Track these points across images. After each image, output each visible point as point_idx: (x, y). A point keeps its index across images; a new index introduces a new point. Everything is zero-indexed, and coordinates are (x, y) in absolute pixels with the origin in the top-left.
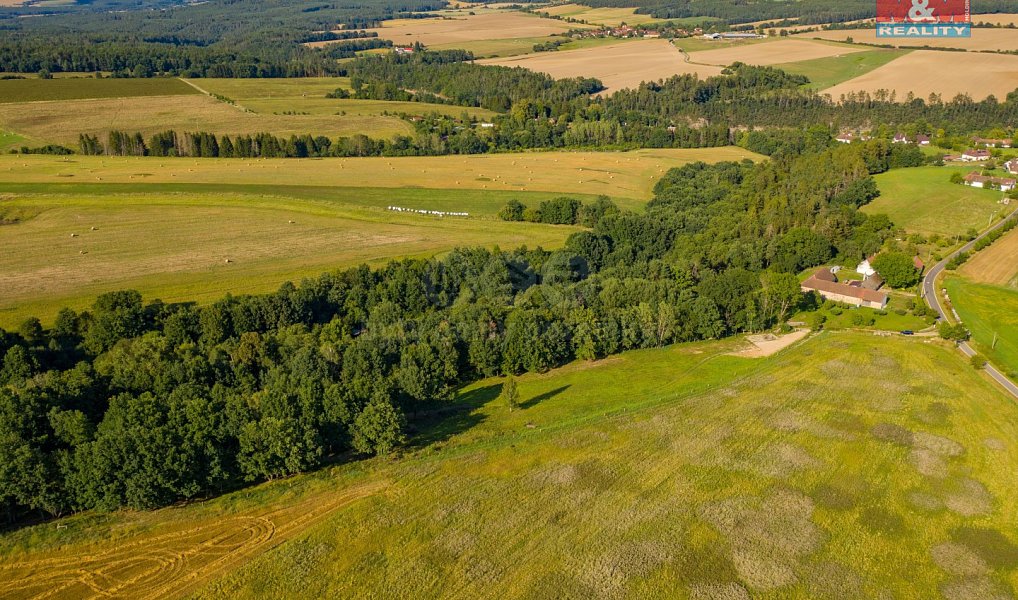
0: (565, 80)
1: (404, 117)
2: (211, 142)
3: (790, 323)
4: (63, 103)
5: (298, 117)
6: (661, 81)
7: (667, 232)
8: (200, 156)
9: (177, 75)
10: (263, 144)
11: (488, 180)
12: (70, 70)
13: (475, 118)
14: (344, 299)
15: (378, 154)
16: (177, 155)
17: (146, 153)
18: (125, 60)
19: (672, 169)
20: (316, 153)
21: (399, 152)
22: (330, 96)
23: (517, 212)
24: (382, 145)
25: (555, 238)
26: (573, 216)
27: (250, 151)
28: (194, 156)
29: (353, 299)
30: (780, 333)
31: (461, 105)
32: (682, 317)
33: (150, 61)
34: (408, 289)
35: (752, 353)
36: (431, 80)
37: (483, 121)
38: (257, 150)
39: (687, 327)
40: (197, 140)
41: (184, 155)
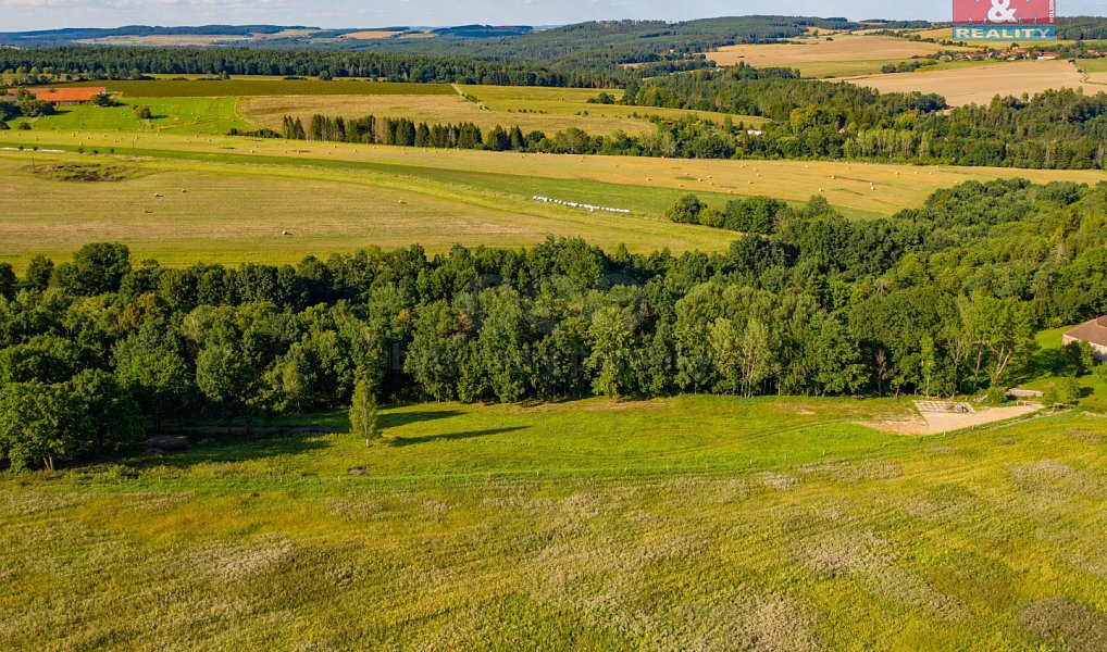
0: (892, 95)
1: (655, 120)
2: (408, 129)
3: (1015, 392)
4: (315, 97)
5: (532, 116)
6: (1026, 96)
8: (394, 144)
9: (453, 81)
11: (693, 179)
12: (356, 76)
13: (741, 123)
15: (594, 152)
16: (372, 141)
17: (343, 139)
19: (967, 182)
20: (521, 148)
22: (593, 101)
24: (599, 141)
26: (770, 222)
27: (445, 141)
28: (388, 144)
30: (983, 403)
33: (434, 68)
35: (908, 427)
37: (752, 128)
38: (453, 140)
40: (393, 126)
41: (380, 142)
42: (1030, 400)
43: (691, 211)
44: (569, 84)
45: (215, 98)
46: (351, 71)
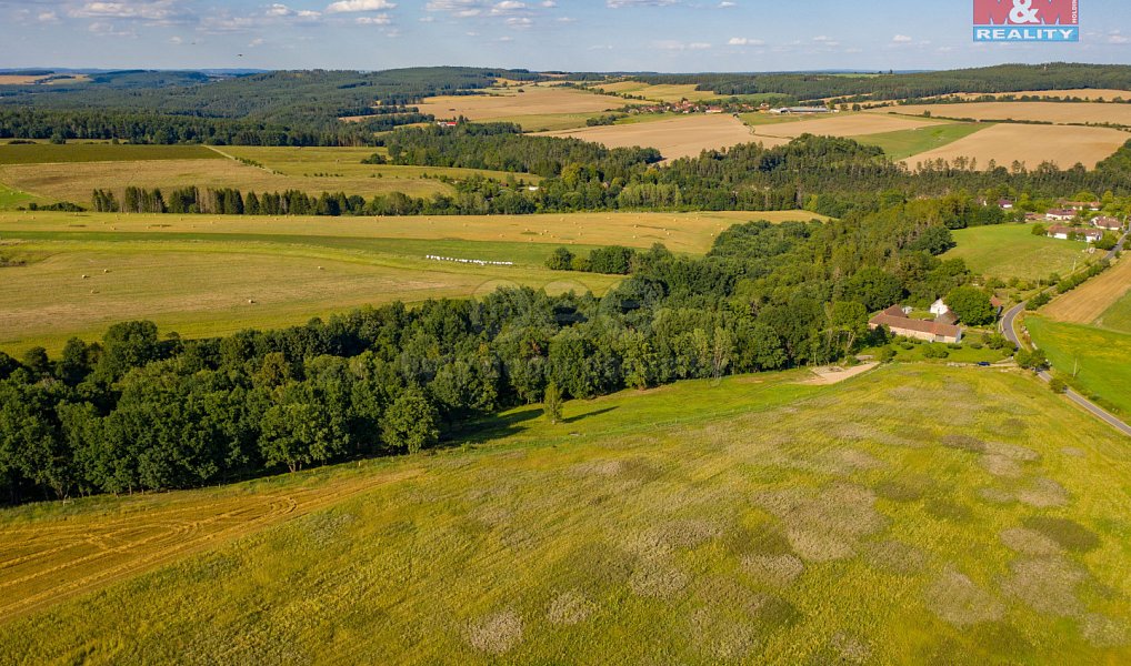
0: (620, 150)
1: (445, 180)
2: (236, 199)
3: (858, 357)
4: (76, 165)
5: (329, 179)
6: (724, 150)
7: (726, 276)
8: (223, 213)
9: (201, 142)
10: (292, 201)
11: (535, 234)
12: (85, 136)
13: (522, 181)
14: (376, 336)
15: (417, 213)
16: (199, 212)
17: (165, 210)
18: (145, 127)
19: (734, 226)
20: (349, 212)
21: (439, 211)
22: (365, 162)
24: (420, 203)
25: (606, 285)
26: (626, 265)
27: (277, 208)
28: (217, 213)
29: (386, 336)
30: (846, 365)
31: (507, 170)
32: (740, 345)
33: (172, 129)
34: (446, 326)
35: (816, 381)
36: (475, 152)
37: (531, 184)
38: (285, 207)
39: (746, 354)
40: (221, 197)
41: (206, 212)
42: (869, 362)
43: (564, 260)
44: (320, 143)
46: (79, 132)
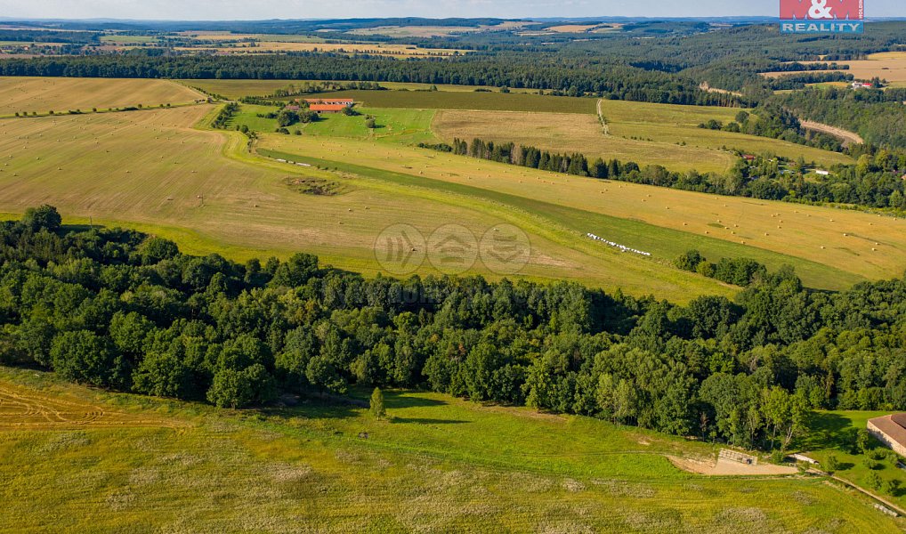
1: (740, 153)
2: (535, 155)
3: (797, 456)
8: (524, 165)
10: (571, 163)
12: (529, 87)
15: (670, 185)
16: (509, 162)
18: (571, 81)
20: (615, 176)
21: (689, 186)
22: (703, 126)
23: (692, 262)
24: (676, 176)
26: (747, 279)
27: (559, 167)
28: (520, 165)
30: (767, 460)
33: (590, 83)
35: (699, 466)
37: (823, 167)
38: (566, 167)
41: (515, 163)
44: (698, 102)
45: (421, 110)
46: (526, 83)
